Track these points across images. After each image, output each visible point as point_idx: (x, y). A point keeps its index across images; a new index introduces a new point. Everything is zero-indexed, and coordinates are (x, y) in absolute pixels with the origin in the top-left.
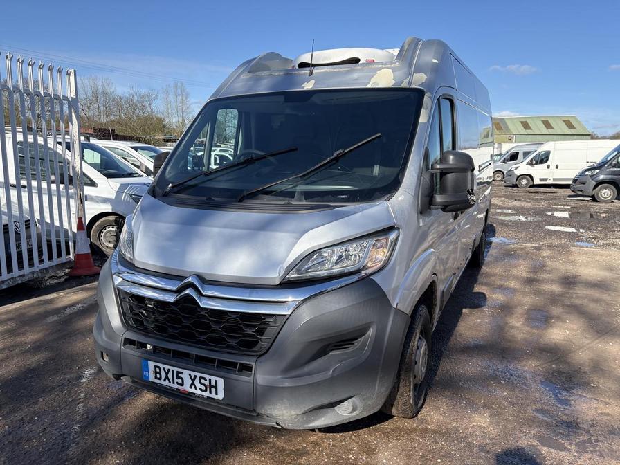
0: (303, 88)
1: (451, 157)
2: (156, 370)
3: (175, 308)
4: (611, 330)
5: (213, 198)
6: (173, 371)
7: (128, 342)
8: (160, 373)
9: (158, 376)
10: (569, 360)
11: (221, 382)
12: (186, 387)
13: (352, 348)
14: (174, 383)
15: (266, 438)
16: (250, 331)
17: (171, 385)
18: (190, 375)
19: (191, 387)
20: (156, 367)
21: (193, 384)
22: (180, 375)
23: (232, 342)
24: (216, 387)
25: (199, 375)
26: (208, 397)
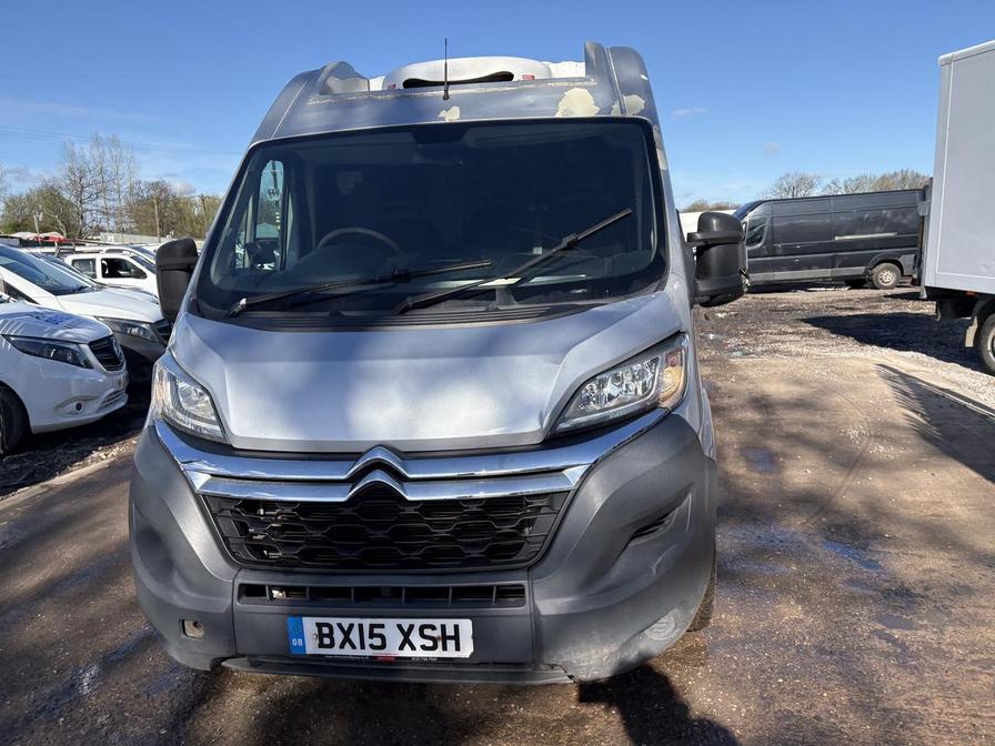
0: (443, 119)
1: (714, 221)
2: (320, 631)
3: (348, 511)
4: (857, 461)
5: (344, 313)
6: (361, 626)
7: (250, 591)
8: (330, 635)
9: (327, 641)
10: (836, 508)
11: (466, 626)
12: (393, 650)
13: (661, 530)
14: (363, 647)
15: (503, 711)
16: (507, 529)
17: (359, 652)
18: (400, 627)
19: (401, 648)
20: (320, 626)
21: (406, 641)
22: (376, 631)
23: (475, 553)
24: (456, 638)
25: (418, 623)
26: (439, 658)
